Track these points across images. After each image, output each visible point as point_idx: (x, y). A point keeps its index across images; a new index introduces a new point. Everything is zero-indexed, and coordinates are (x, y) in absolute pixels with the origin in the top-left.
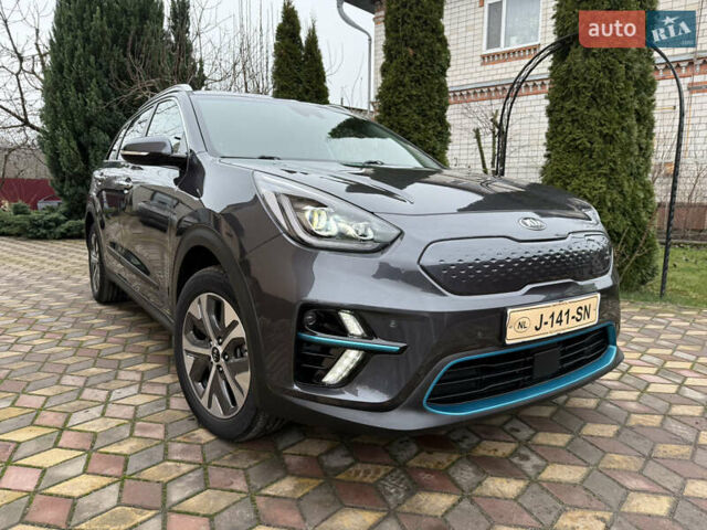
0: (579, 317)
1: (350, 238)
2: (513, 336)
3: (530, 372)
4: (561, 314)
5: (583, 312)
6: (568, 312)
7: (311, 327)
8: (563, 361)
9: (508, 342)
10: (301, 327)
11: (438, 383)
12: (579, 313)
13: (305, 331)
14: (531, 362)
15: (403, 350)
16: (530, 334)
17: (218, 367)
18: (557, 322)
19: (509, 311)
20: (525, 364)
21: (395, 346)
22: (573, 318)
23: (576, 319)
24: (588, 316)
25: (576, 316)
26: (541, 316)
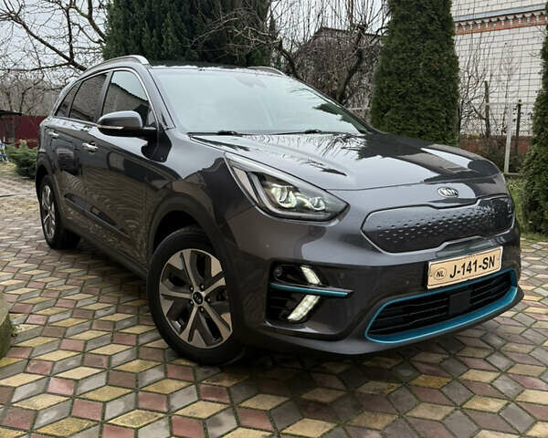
0: (485, 266)
1: (308, 209)
2: (433, 283)
3: (446, 309)
4: (470, 264)
5: (488, 261)
6: (475, 263)
7: (279, 278)
8: (472, 301)
9: (429, 287)
10: (272, 278)
11: (376, 319)
12: (484, 263)
13: (274, 281)
14: (447, 302)
15: (350, 294)
16: (446, 281)
17: (200, 308)
18: (467, 270)
19: (430, 263)
20: (442, 303)
21: (343, 292)
22: (480, 267)
23: (483, 268)
24: (493, 265)
25: (483, 265)
26: (455, 267)
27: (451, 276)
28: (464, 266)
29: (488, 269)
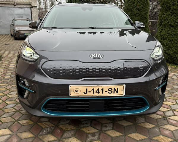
3: (88, 107)
5: (113, 90)
6: (103, 89)
8: (105, 107)
9: (70, 96)
12: (110, 91)
14: (88, 104)
19: (70, 86)
22: (106, 92)
23: (108, 92)
24: (117, 92)
25: (108, 91)
26: (87, 89)
27: (84, 93)
28: (93, 90)
29: (113, 93)
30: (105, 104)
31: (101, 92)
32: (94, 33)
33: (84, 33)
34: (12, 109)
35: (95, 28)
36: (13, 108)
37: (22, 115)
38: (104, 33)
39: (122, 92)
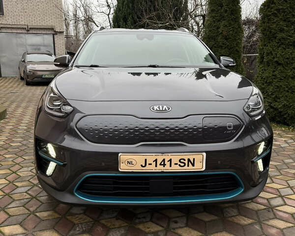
3: (149, 189)
5: (186, 162)
6: (170, 160)
8: (175, 188)
9: (120, 170)
11: (80, 183)
12: (182, 162)
14: (148, 184)
16: (137, 168)
18: (160, 164)
19: (119, 155)
22: (175, 164)
23: (179, 165)
24: (193, 165)
25: (179, 163)
26: (146, 160)
27: (142, 166)
28: (156, 160)
29: (186, 167)
30: (175, 183)
31: (168, 164)
32: (155, 74)
33: (139, 74)
34: (25, 194)
35: (158, 67)
36: (26, 192)
37: (41, 204)
38: (170, 74)
39: (200, 165)
